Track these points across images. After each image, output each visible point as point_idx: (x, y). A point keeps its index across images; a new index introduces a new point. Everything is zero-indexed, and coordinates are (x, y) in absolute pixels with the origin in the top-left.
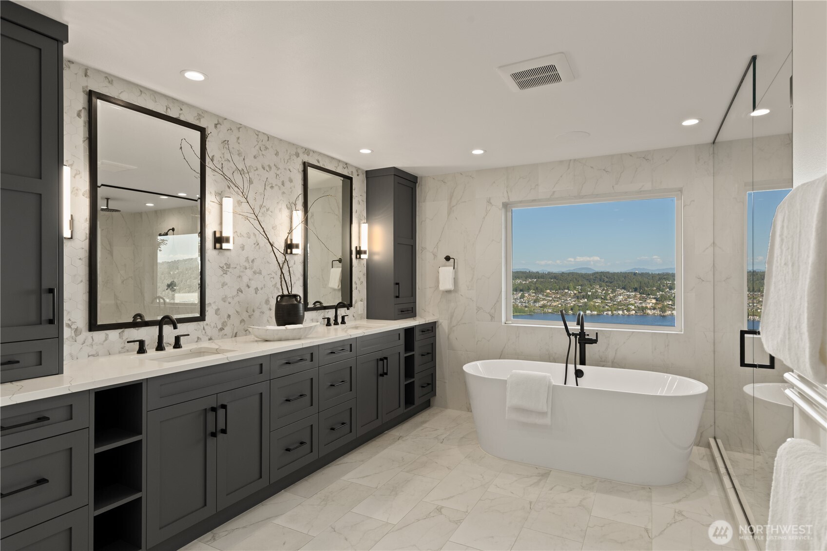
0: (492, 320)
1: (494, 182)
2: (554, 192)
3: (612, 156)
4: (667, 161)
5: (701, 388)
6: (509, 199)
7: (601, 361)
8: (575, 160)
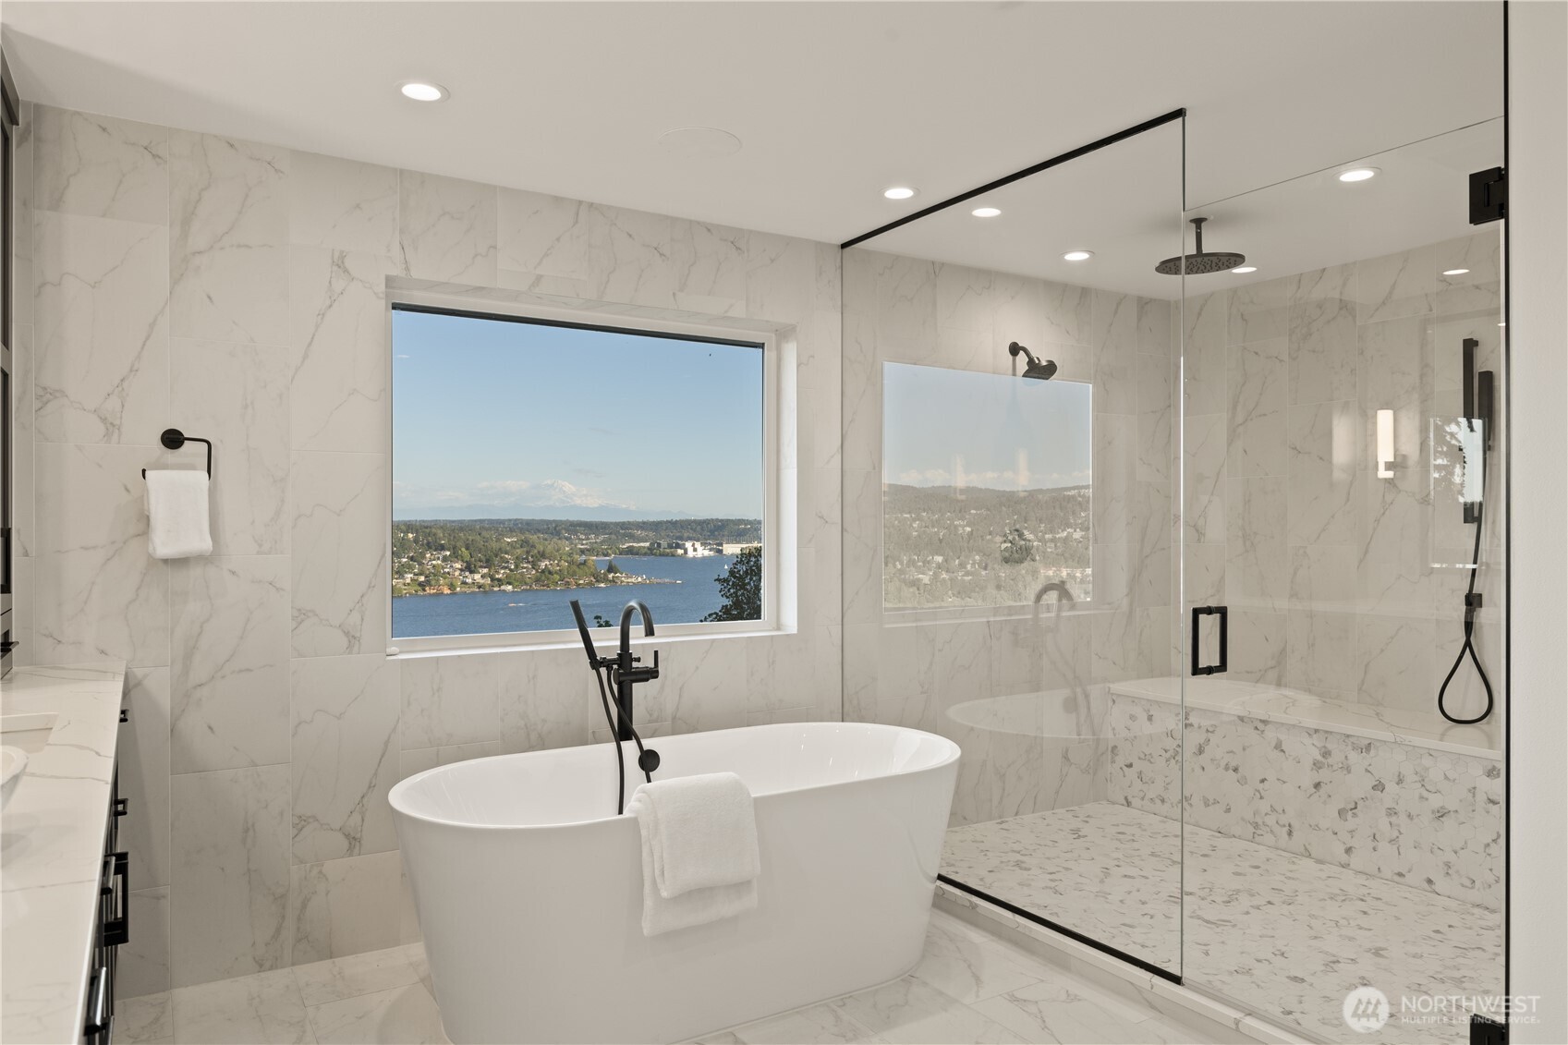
0: (350, 648)
1: (358, 206)
2: (539, 278)
3: (673, 221)
4: (772, 261)
5: (944, 751)
6: (407, 269)
7: (650, 722)
8: (591, 205)
